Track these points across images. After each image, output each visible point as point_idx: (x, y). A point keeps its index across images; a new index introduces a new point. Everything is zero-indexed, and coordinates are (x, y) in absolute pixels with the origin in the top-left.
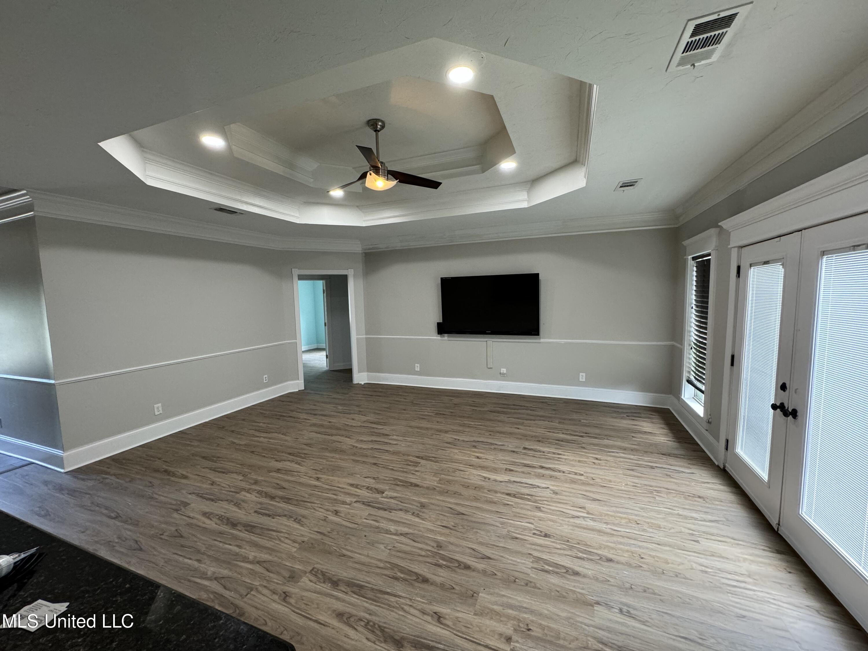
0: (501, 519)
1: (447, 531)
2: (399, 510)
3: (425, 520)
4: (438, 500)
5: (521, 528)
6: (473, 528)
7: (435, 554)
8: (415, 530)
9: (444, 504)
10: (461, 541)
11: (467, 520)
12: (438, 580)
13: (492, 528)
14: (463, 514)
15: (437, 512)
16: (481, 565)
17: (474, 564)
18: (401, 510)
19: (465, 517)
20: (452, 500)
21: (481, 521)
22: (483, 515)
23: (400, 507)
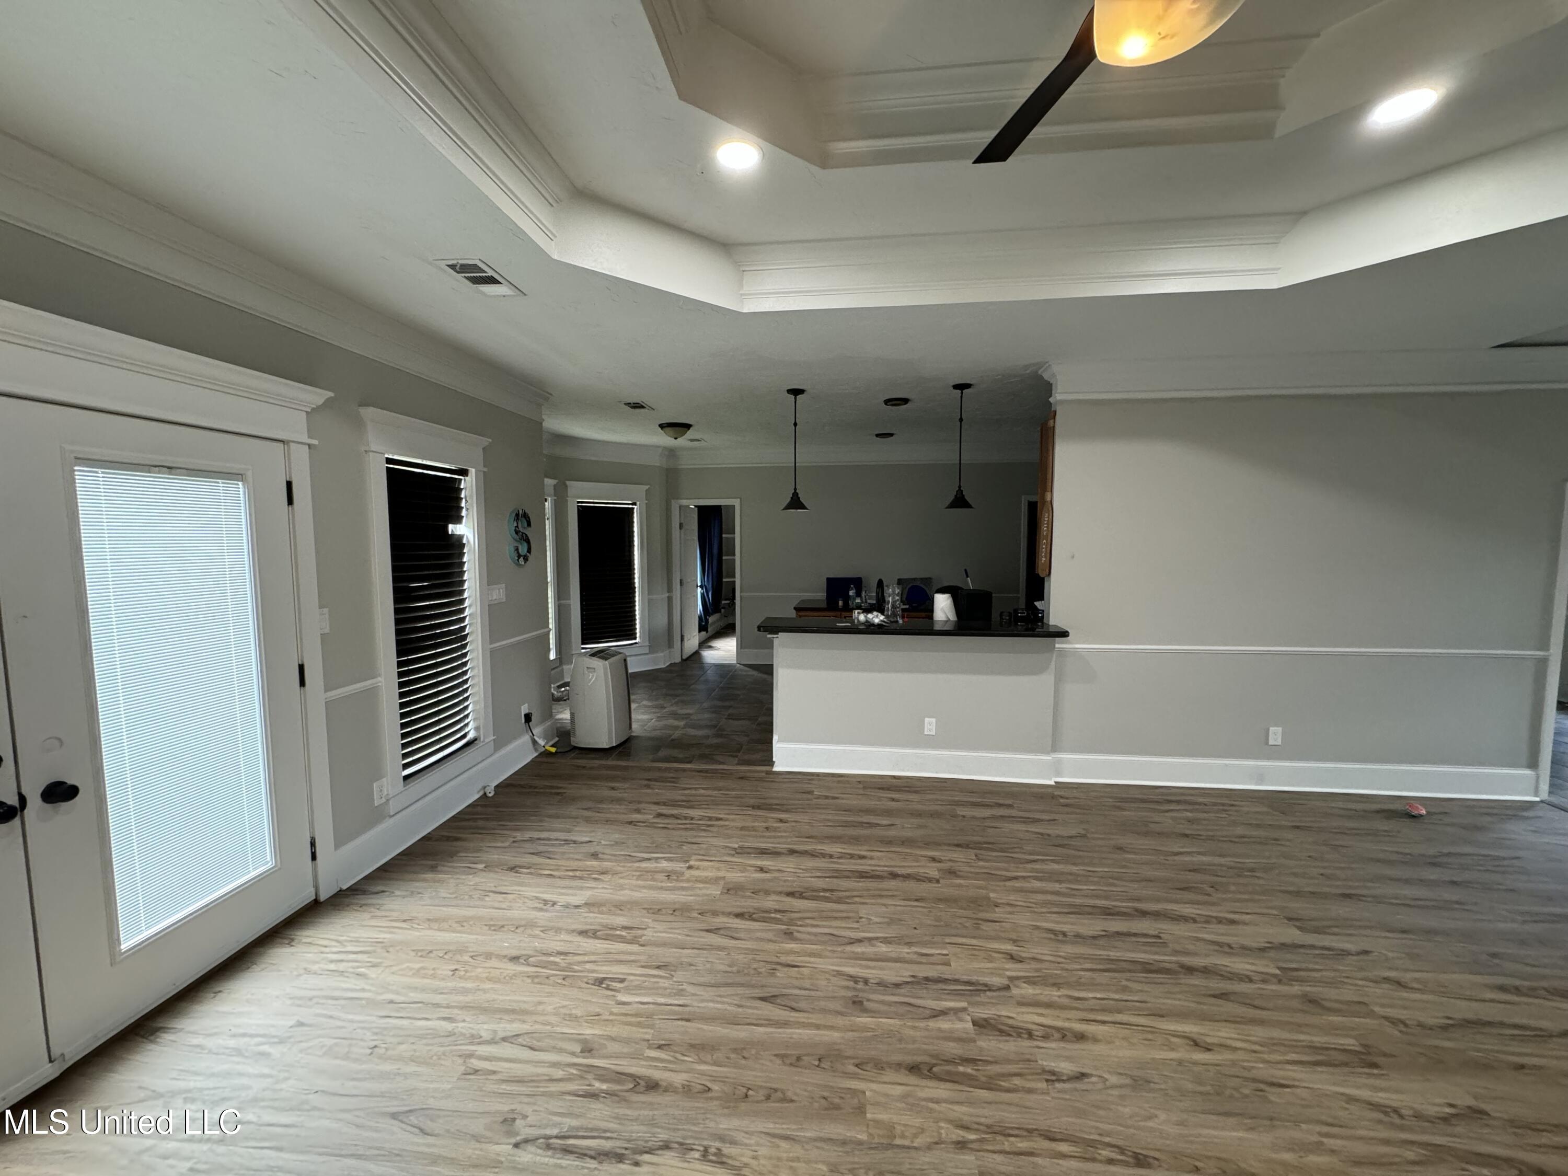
0: (681, 1002)
1: (783, 959)
2: (900, 985)
3: (835, 973)
4: (831, 1028)
5: (645, 988)
6: (738, 972)
7: (791, 922)
8: (842, 952)
9: (815, 1019)
10: (754, 947)
11: (753, 986)
12: (774, 897)
13: (702, 980)
14: (763, 999)
15: (819, 993)
16: (720, 921)
17: (731, 921)
18: (897, 985)
19: (758, 993)
20: (798, 1033)
21: (722, 989)
22: (719, 1006)
23: (899, 991)
